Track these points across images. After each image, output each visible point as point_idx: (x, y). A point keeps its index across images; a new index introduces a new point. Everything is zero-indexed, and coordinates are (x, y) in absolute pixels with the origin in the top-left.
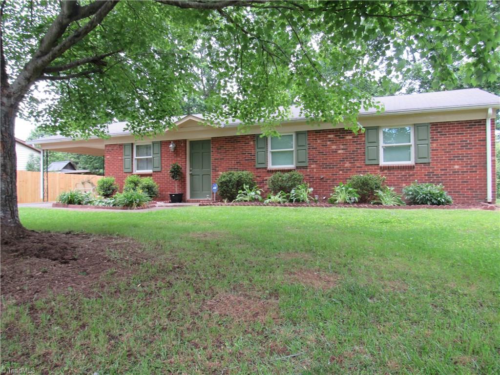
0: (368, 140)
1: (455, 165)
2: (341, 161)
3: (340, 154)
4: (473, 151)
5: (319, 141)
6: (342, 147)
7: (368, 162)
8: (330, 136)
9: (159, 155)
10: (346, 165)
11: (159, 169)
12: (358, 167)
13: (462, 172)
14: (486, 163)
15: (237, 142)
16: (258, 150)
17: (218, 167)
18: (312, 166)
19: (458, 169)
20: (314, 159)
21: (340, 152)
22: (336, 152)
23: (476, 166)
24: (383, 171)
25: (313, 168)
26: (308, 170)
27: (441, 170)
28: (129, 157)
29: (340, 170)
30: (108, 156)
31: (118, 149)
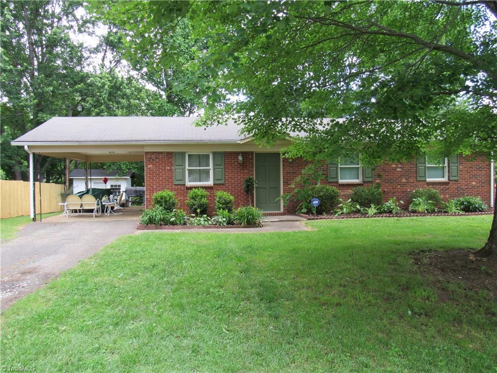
0: (418, 161)
1: (472, 182)
2: (399, 177)
4: (483, 173)
6: (400, 166)
7: (419, 179)
9: (222, 167)
10: (403, 181)
11: (222, 182)
12: (411, 183)
13: (477, 187)
16: (330, 166)
17: (290, 180)
18: (377, 181)
19: (474, 185)
21: (398, 170)
22: (396, 170)
23: (484, 183)
24: (429, 185)
27: (465, 185)
28: (182, 167)
29: (398, 185)
30: (150, 164)
31: (164, 158)
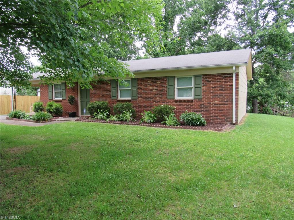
0: (168, 84)
1: (215, 100)
2: (154, 96)
3: (154, 92)
4: (226, 92)
5: (143, 84)
6: (155, 88)
7: (168, 97)
8: (149, 81)
9: (65, 90)
10: (157, 99)
11: (65, 98)
12: (163, 100)
13: (219, 105)
14: (233, 100)
15: (102, 84)
16: (113, 89)
17: (93, 98)
18: (140, 99)
19: (217, 103)
20: (140, 95)
21: (154, 91)
22: (152, 91)
23: (227, 102)
24: (176, 103)
25: (140, 100)
26: (138, 101)
27: (208, 103)
28: (51, 91)
29: (154, 102)
31: (46, 86)
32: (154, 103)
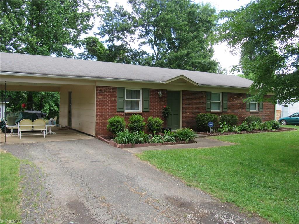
1: (268, 112)
4: (272, 107)
5: (231, 98)
6: (239, 102)
7: (247, 110)
8: (235, 96)
10: (240, 111)
11: (148, 110)
12: (244, 112)
18: (229, 111)
20: (229, 108)
22: (237, 104)
23: (272, 113)
24: (251, 114)
26: (227, 113)
28: (122, 99)
30: (100, 96)
31: (111, 91)
32: (238, 114)
